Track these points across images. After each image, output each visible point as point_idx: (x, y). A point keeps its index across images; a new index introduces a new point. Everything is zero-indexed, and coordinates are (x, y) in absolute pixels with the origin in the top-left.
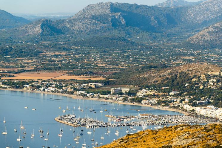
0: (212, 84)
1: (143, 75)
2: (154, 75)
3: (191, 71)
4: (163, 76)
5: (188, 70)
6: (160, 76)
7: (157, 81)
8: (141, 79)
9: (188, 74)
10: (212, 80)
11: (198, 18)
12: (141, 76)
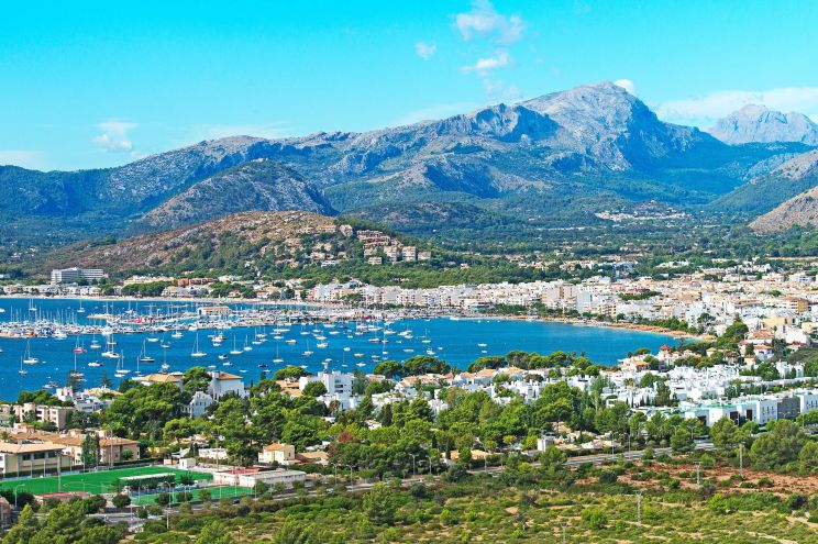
0: (321, 255)
1: (114, 251)
2: (146, 247)
3: (251, 229)
4: (175, 246)
5: (243, 229)
6: (166, 248)
7: (160, 262)
8: (108, 261)
9: (243, 238)
10: (319, 246)
11: (134, 192)
12: (107, 254)
